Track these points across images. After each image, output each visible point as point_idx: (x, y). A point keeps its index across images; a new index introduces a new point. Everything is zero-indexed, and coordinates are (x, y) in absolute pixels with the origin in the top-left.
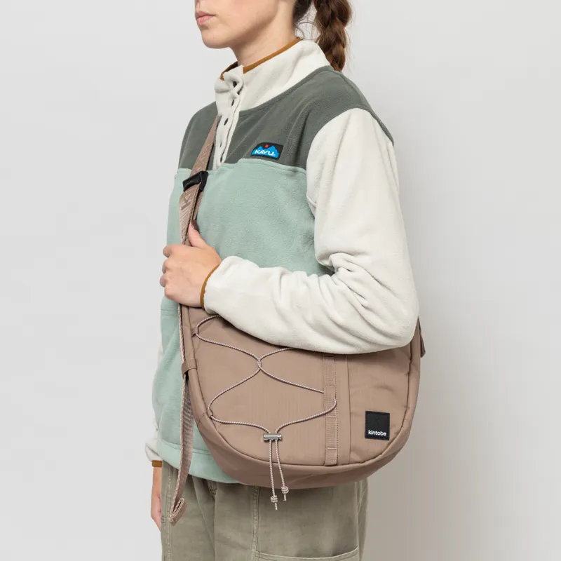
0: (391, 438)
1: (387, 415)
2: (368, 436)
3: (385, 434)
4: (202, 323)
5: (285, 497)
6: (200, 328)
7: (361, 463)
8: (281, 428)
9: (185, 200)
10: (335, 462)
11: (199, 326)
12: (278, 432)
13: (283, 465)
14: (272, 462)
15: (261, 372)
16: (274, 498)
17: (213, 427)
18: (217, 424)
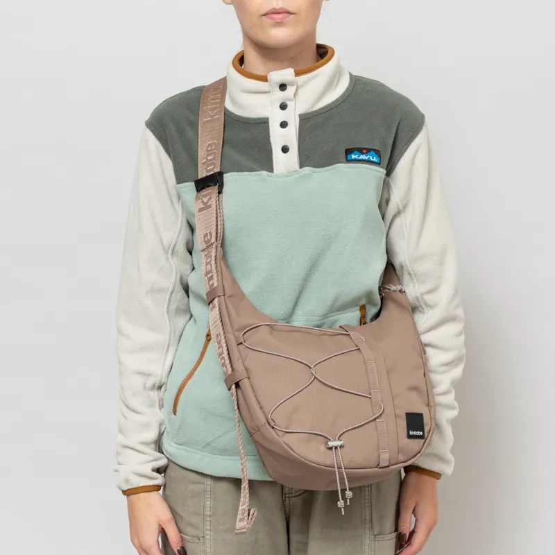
0: (426, 436)
1: (421, 415)
2: (410, 437)
3: (421, 433)
4: (247, 332)
5: (348, 501)
6: (245, 336)
7: (405, 462)
8: (342, 434)
9: (203, 202)
10: (387, 464)
11: (244, 334)
12: (338, 439)
13: (347, 470)
14: (338, 468)
15: (316, 380)
16: (341, 504)
17: (276, 436)
18: (281, 433)
